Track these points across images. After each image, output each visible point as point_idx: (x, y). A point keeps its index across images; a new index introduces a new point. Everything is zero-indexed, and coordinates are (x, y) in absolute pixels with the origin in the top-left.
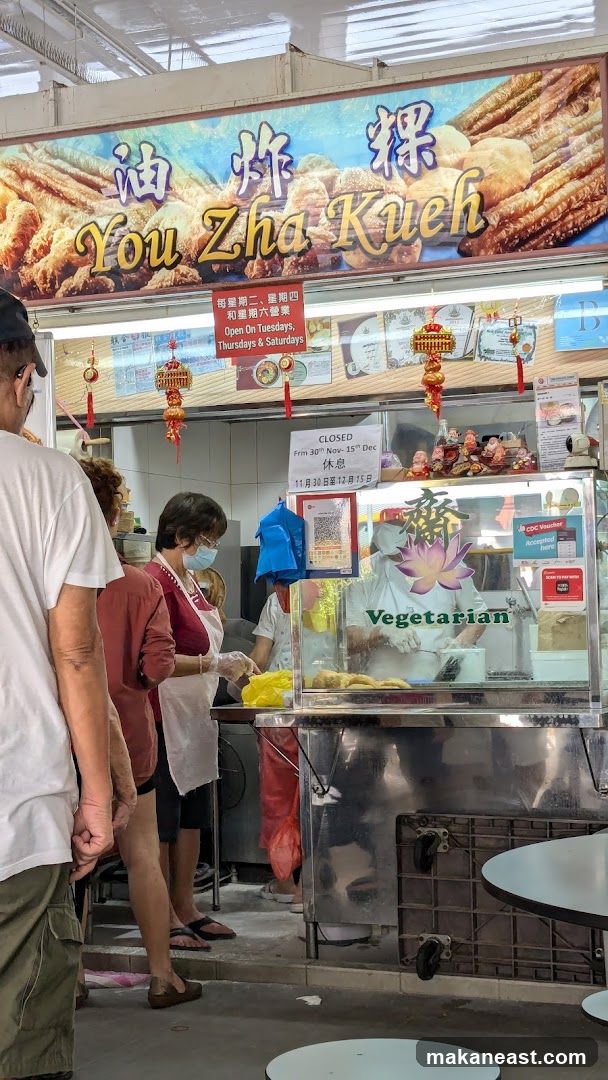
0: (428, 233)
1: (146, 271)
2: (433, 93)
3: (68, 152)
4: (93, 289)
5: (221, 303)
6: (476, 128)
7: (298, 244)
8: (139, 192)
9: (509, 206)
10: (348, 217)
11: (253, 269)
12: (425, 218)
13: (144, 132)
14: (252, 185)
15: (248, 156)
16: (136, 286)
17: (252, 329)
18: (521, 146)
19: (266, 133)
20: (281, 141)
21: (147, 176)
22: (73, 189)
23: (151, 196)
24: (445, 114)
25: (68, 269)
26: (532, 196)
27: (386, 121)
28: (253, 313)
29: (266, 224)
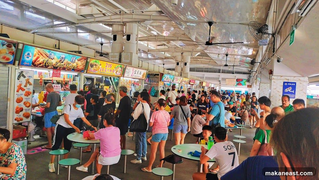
0: (73, 68)
1: (48, 66)
2: (77, 56)
3: (45, 51)
4: (42, 67)
5: (54, 71)
6: (78, 60)
7: (63, 67)
8: (51, 58)
9: (78, 67)
10: (68, 65)
11: (58, 68)
12: (73, 67)
13: (53, 51)
14: (61, 60)
15: (62, 57)
16: (47, 67)
17: (56, 74)
18: (80, 63)
19: (64, 55)
20: (65, 57)
21: (52, 56)
22: (44, 55)
23: (52, 58)
24: (77, 59)
25: (40, 64)
26: (80, 67)
27: (73, 58)
28: (56, 72)
29: (61, 64)
